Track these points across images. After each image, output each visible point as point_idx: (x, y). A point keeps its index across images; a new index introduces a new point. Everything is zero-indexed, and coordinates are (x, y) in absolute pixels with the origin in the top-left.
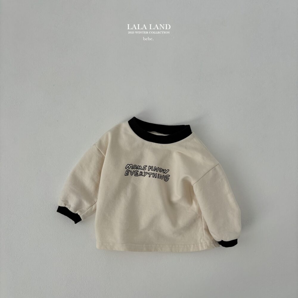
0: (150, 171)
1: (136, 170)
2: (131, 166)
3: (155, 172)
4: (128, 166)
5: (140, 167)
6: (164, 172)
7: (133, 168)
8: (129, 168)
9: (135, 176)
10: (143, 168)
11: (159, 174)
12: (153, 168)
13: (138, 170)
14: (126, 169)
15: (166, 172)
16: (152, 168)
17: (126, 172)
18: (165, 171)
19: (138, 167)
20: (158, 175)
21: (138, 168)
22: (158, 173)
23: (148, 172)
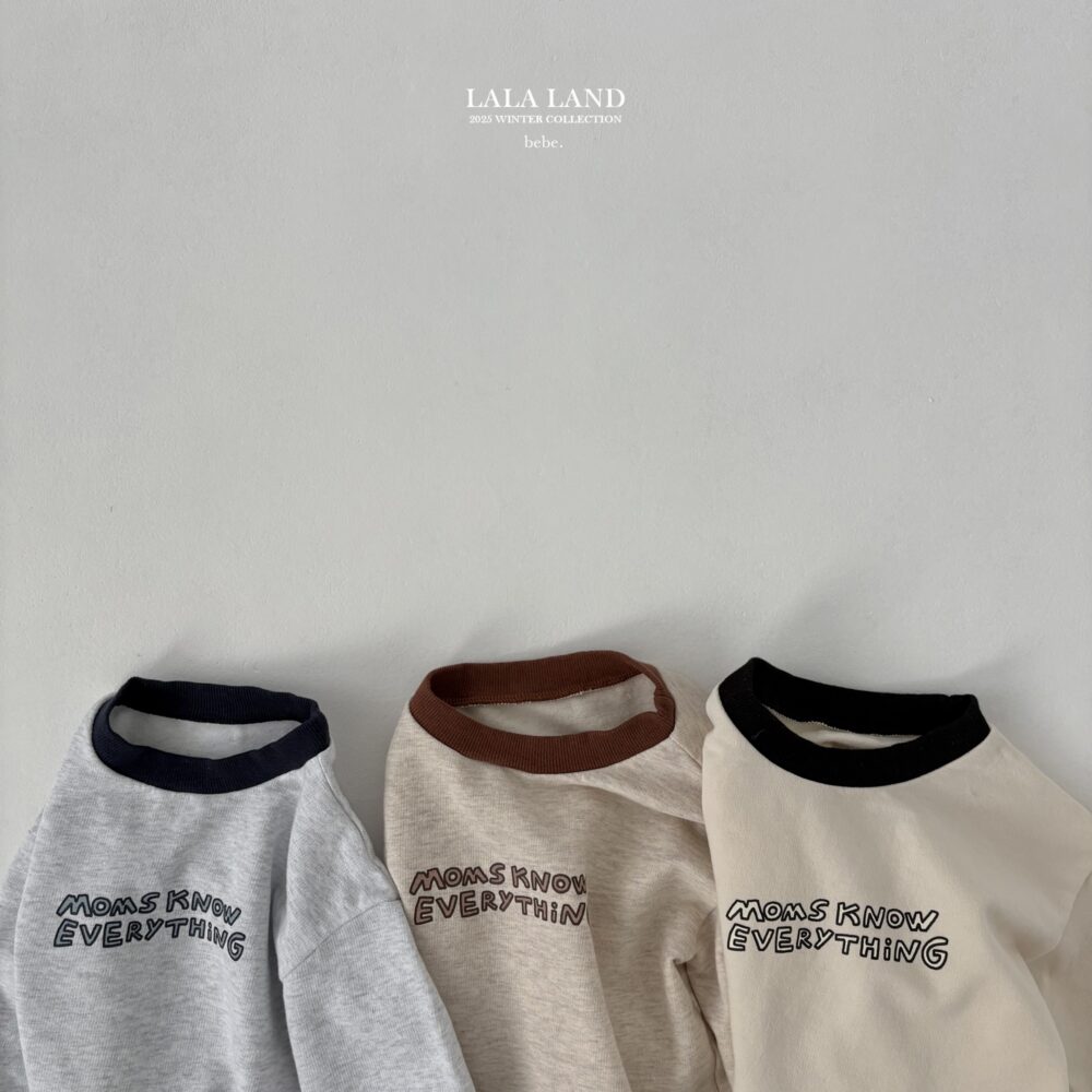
0: (847, 927)
1: (779, 923)
2: (753, 910)
3: (871, 932)
4: (740, 910)
5: (798, 909)
6: (914, 926)
7: (763, 914)
8: (742, 918)
9: (777, 951)
10: (809, 912)
11: (888, 941)
12: (860, 913)
13: (788, 923)
14: (731, 919)
15: (924, 926)
16: (854, 912)
17: (733, 937)
18: (918, 920)
19: (789, 908)
20: (883, 945)
21: (789, 913)
22: (885, 932)
23: (837, 929)
